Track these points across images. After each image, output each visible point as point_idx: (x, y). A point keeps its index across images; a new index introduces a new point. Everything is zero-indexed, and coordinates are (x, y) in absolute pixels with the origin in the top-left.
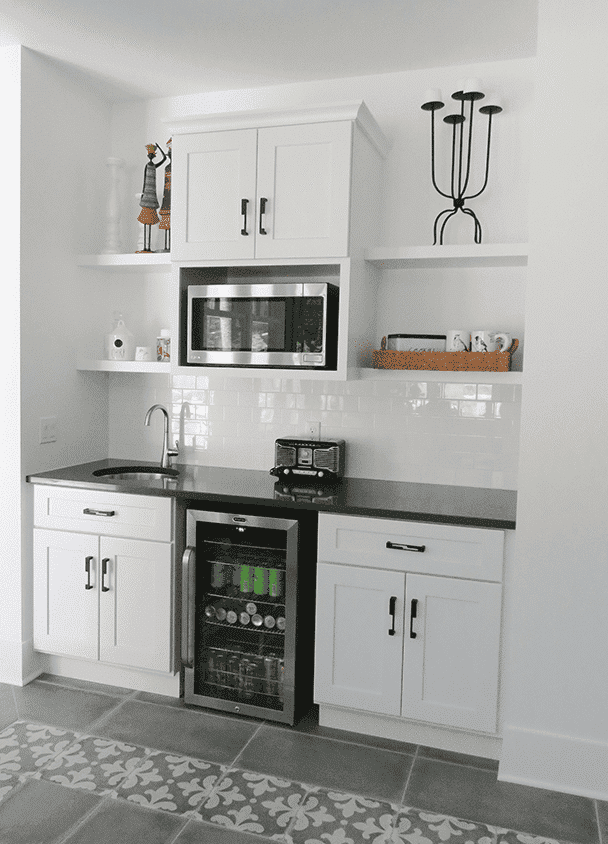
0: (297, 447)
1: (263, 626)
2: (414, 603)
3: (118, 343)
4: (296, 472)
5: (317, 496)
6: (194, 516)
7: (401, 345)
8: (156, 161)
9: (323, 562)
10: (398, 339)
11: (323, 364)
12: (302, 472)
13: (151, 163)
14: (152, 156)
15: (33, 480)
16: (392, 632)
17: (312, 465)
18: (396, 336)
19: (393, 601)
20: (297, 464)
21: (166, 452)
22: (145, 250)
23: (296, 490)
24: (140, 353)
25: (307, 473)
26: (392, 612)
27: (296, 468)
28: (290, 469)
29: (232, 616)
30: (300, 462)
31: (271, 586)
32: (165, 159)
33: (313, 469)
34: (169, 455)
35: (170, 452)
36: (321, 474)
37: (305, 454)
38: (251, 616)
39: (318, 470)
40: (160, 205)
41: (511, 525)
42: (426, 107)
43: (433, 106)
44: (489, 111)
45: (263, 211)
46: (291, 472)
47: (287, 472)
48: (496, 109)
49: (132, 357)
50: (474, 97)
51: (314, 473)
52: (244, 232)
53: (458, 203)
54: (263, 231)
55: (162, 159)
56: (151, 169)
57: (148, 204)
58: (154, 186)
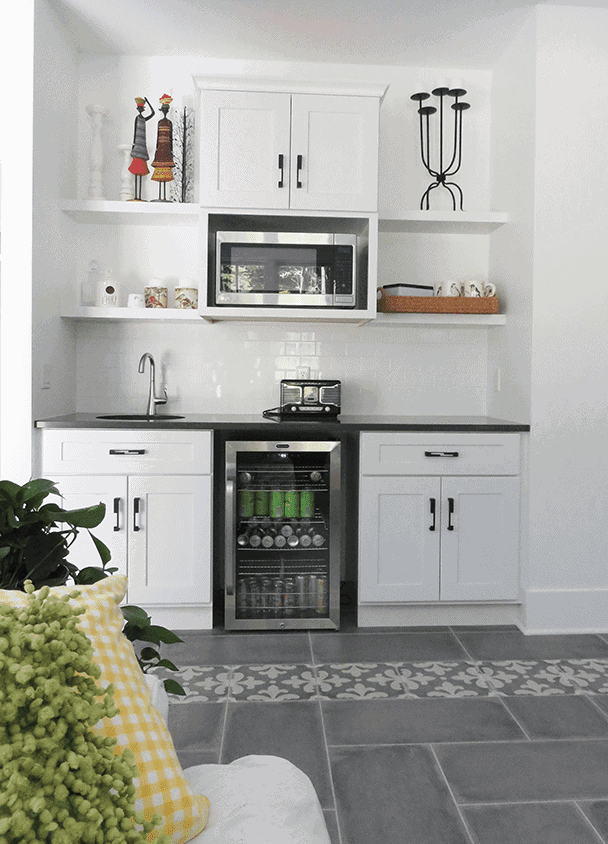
0: (303, 387)
1: (299, 546)
2: (451, 501)
3: (110, 290)
4: (302, 409)
6: (232, 448)
7: (402, 292)
8: (145, 114)
9: (365, 475)
10: (400, 288)
11: (354, 304)
12: (308, 409)
13: (141, 116)
14: (141, 108)
15: (39, 424)
16: (432, 528)
17: (318, 402)
18: (398, 285)
19: (433, 502)
20: (304, 402)
21: (153, 401)
24: (133, 299)
25: (313, 409)
26: (433, 510)
27: (303, 405)
28: (297, 406)
29: (268, 541)
30: (306, 400)
31: (303, 508)
32: (153, 113)
33: (319, 405)
34: (157, 403)
35: (157, 401)
36: (327, 409)
37: (311, 392)
38: (286, 538)
39: (326, 406)
40: (152, 157)
41: (526, 428)
42: (414, 97)
43: (420, 97)
44: (460, 107)
45: (299, 166)
46: (298, 409)
47: (294, 409)
48: (465, 106)
49: (124, 304)
50: (458, 93)
51: (321, 409)
52: (281, 184)
53: (441, 178)
54: (299, 185)
55: (151, 113)
56: (141, 121)
57: (139, 155)
58: (144, 138)
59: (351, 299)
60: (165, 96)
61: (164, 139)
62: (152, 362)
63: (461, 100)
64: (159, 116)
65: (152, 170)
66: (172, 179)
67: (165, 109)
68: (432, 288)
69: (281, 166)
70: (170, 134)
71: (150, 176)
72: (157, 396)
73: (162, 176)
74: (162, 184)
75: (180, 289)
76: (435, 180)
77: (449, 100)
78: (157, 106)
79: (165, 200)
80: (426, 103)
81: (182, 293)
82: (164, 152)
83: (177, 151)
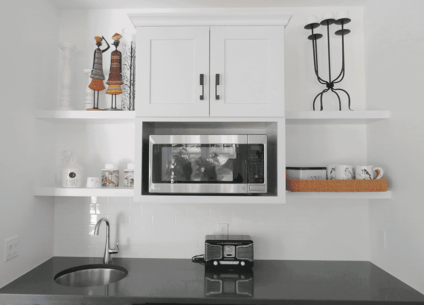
0: (223, 245)
3: (72, 175)
4: (222, 263)
5: (240, 278)
8: (102, 48)
11: (266, 191)
12: (227, 263)
13: (99, 49)
14: (99, 44)
17: (235, 258)
20: (223, 257)
21: (108, 251)
22: (94, 108)
23: (223, 276)
24: (90, 182)
25: (231, 263)
27: (223, 259)
28: (218, 261)
30: (225, 256)
32: (109, 47)
33: (236, 259)
34: (110, 253)
35: (111, 251)
36: (242, 264)
37: (230, 250)
39: (240, 261)
40: (107, 77)
42: (307, 27)
43: (312, 26)
44: (342, 32)
45: (217, 83)
46: (219, 263)
47: (215, 263)
48: (348, 31)
49: (83, 185)
50: (343, 21)
51: (237, 263)
52: (202, 98)
53: (330, 85)
54: (217, 97)
55: (107, 47)
56: (99, 53)
57: (97, 77)
58: (101, 64)
59: (264, 187)
60: (117, 34)
61: (115, 65)
62: (107, 223)
63: (346, 27)
64: (113, 48)
65: (107, 86)
66: (122, 93)
67: (116, 44)
68: (325, 168)
69: (202, 83)
70: (120, 61)
71: (105, 91)
72: (111, 247)
73: (113, 91)
74: (114, 96)
75: (127, 172)
76: (325, 87)
77: (335, 27)
78: (111, 41)
79: (116, 109)
80: (316, 31)
81: (129, 174)
82: (116, 74)
83: (126, 72)
